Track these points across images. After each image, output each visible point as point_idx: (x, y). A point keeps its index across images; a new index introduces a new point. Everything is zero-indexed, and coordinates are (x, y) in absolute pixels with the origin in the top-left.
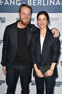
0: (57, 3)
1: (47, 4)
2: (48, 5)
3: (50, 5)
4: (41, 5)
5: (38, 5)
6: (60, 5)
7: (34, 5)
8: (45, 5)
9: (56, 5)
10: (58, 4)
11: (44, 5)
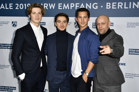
5: (118, 8)
7: (113, 8)
11: (125, 8)
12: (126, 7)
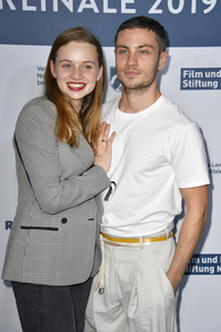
0: (83, 5)
1: (39, 7)
2: (43, 8)
3: (55, 9)
4: (13, 7)
6: (96, 11)
8: (34, 9)
9: (80, 10)
10: (88, 6)
11: (25, 7)
12: (28, 5)
